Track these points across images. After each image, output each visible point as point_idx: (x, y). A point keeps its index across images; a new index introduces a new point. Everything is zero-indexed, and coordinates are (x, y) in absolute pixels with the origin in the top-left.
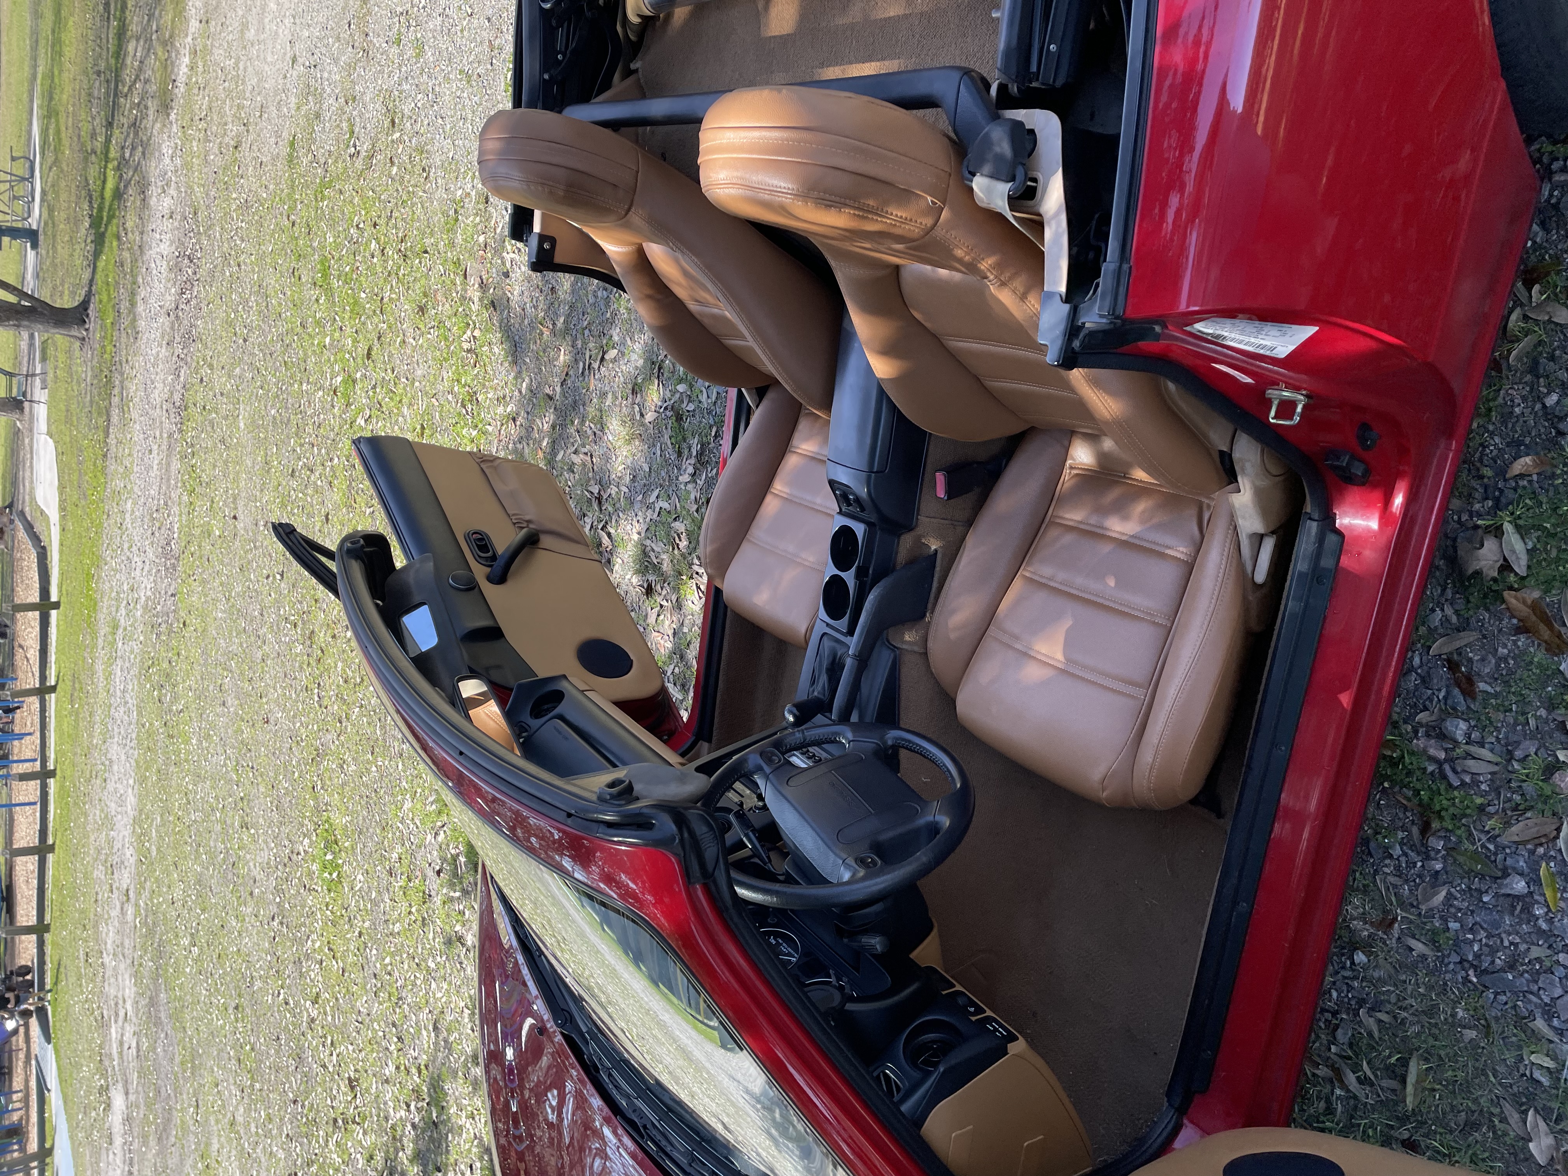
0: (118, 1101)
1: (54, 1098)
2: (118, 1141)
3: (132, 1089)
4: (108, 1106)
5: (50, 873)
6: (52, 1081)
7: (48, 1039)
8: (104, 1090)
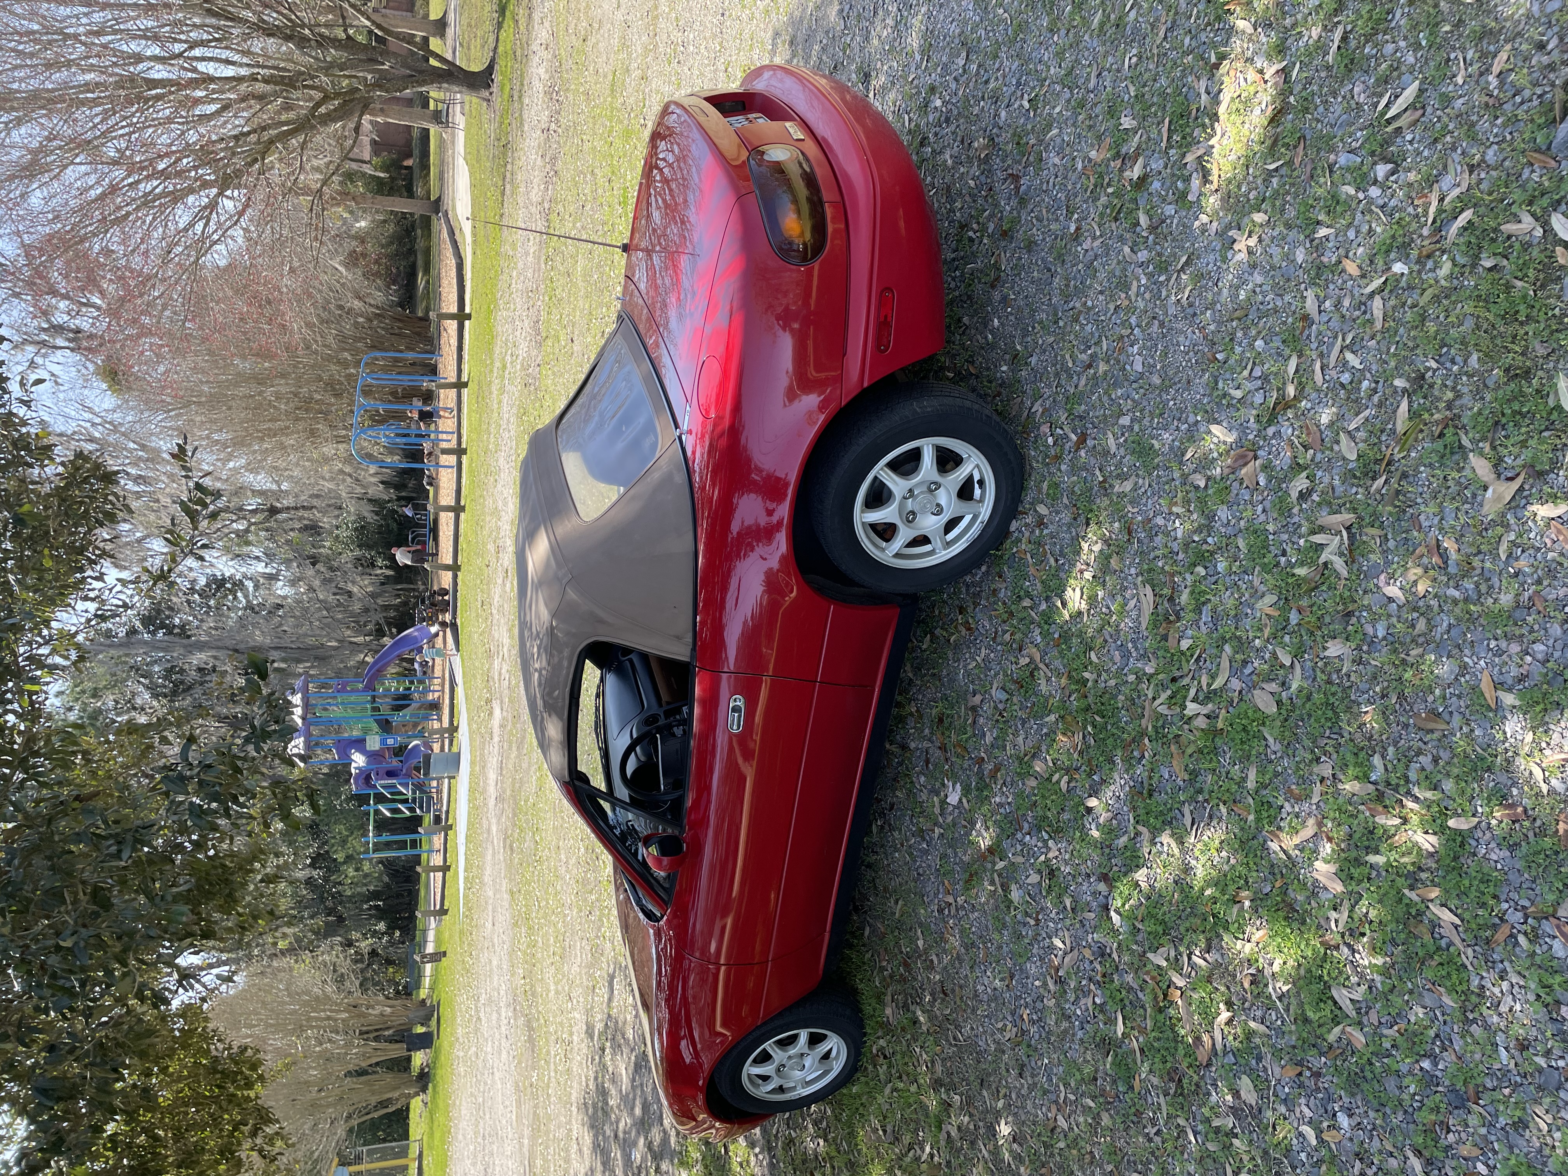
0: (497, 712)
1: (460, 691)
2: (496, 739)
3: (505, 707)
4: (491, 714)
5: (462, 526)
6: (459, 679)
7: (458, 650)
8: (488, 701)
